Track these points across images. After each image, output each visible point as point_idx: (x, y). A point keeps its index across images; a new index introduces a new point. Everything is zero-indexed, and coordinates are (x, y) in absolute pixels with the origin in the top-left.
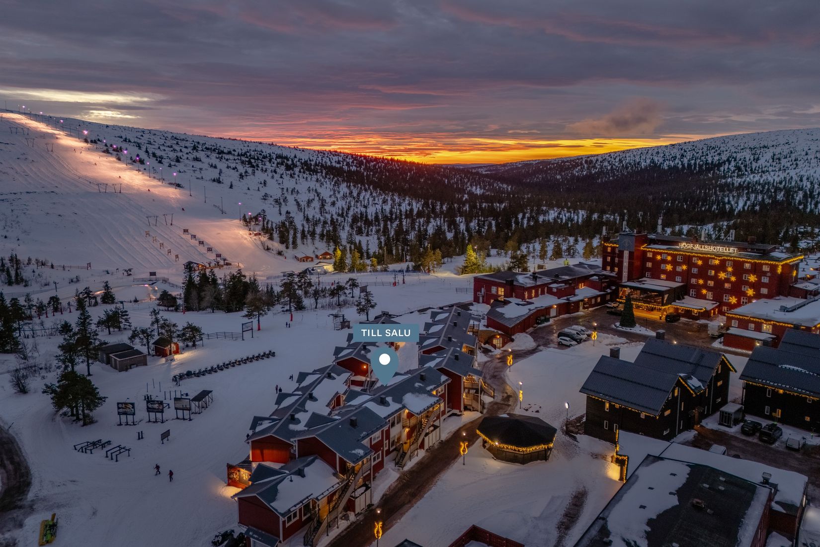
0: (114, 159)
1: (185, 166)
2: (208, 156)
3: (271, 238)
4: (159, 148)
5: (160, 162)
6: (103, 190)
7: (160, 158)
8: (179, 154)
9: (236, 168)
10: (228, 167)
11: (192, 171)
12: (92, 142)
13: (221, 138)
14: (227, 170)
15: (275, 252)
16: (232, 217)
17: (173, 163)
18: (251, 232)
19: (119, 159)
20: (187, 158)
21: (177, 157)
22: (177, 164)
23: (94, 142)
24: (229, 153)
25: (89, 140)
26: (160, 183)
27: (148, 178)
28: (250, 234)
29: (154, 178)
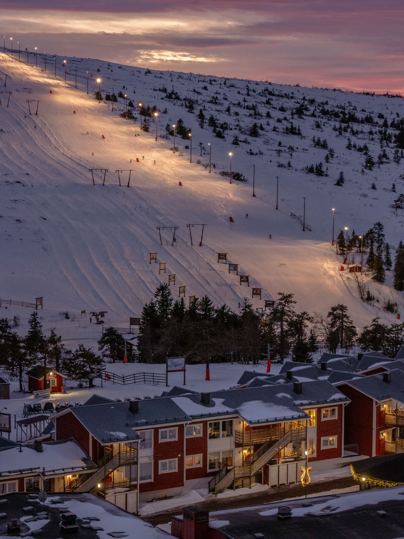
0: (137, 129)
1: (266, 142)
2: (318, 126)
3: (379, 278)
4: (228, 110)
5: (220, 135)
6: (99, 181)
7: (222, 127)
8: (263, 121)
9: (366, 148)
10: (349, 147)
11: (274, 153)
12: (108, 98)
13: (368, 94)
14: (347, 152)
15: (381, 305)
16: (320, 238)
17: (242, 137)
18: (345, 266)
19: (146, 129)
20: (275, 129)
21: (255, 125)
22: (250, 139)
23: (111, 98)
24: (369, 120)
25: (104, 95)
26: (205, 172)
27: (188, 163)
28: (342, 269)
29: (199, 162)
